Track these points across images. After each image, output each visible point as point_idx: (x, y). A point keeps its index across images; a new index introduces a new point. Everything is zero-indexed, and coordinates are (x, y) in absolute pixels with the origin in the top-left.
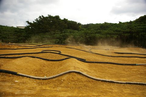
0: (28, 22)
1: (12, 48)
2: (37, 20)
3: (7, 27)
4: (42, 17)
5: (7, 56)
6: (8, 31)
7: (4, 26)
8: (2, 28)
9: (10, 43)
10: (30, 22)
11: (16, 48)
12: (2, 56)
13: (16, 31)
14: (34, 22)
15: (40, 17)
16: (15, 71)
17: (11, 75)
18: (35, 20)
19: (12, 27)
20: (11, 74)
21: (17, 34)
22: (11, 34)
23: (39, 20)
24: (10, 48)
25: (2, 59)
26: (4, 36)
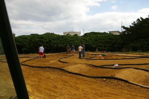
0: (124, 27)
2: (134, 24)
4: (141, 20)
6: (103, 39)
9: (105, 52)
10: (126, 27)
14: (130, 26)
15: (138, 20)
18: (132, 24)
23: (137, 23)
26: (100, 44)
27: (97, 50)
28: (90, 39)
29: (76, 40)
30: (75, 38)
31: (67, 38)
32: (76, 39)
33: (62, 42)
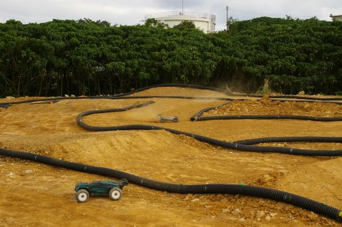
1: (312, 114)
3: (289, 21)
5: (293, 146)
6: (296, 41)
7: (278, 21)
8: (273, 30)
9: (302, 94)
11: (328, 114)
12: (274, 145)
13: (327, 39)
16: (330, 202)
17: (313, 215)
19: (314, 21)
20: (316, 212)
21: (334, 50)
22: (306, 51)
24: (306, 114)
25: (278, 155)
26: (280, 62)
27: (266, 85)
28: (243, 40)
29: (182, 43)
30: (178, 35)
31: (144, 36)
32: (181, 38)
33: (123, 52)
